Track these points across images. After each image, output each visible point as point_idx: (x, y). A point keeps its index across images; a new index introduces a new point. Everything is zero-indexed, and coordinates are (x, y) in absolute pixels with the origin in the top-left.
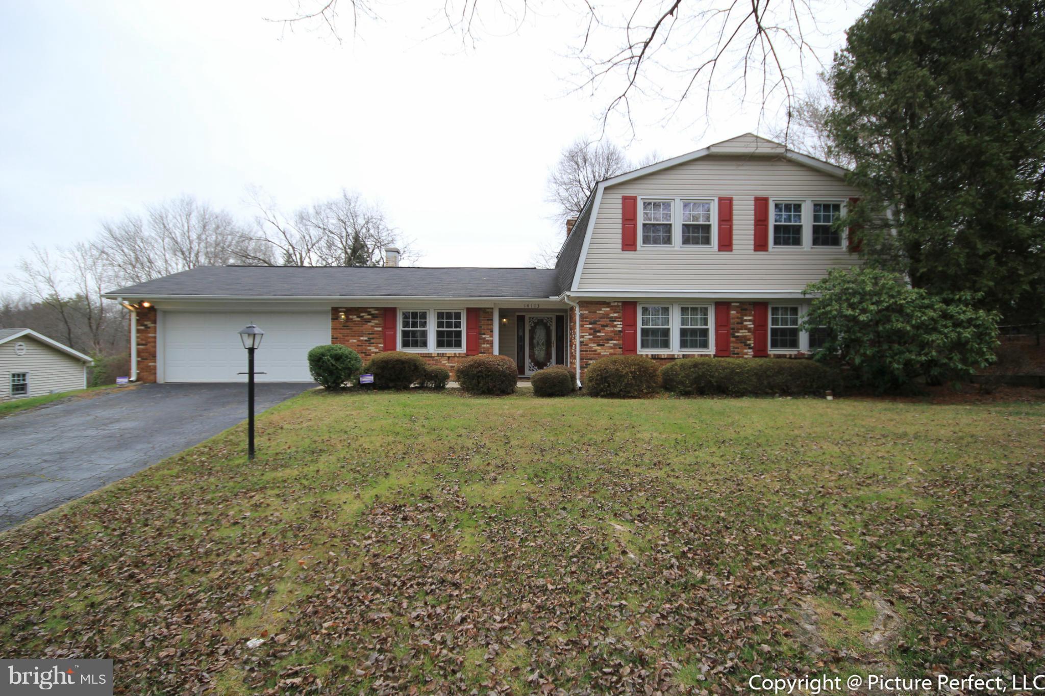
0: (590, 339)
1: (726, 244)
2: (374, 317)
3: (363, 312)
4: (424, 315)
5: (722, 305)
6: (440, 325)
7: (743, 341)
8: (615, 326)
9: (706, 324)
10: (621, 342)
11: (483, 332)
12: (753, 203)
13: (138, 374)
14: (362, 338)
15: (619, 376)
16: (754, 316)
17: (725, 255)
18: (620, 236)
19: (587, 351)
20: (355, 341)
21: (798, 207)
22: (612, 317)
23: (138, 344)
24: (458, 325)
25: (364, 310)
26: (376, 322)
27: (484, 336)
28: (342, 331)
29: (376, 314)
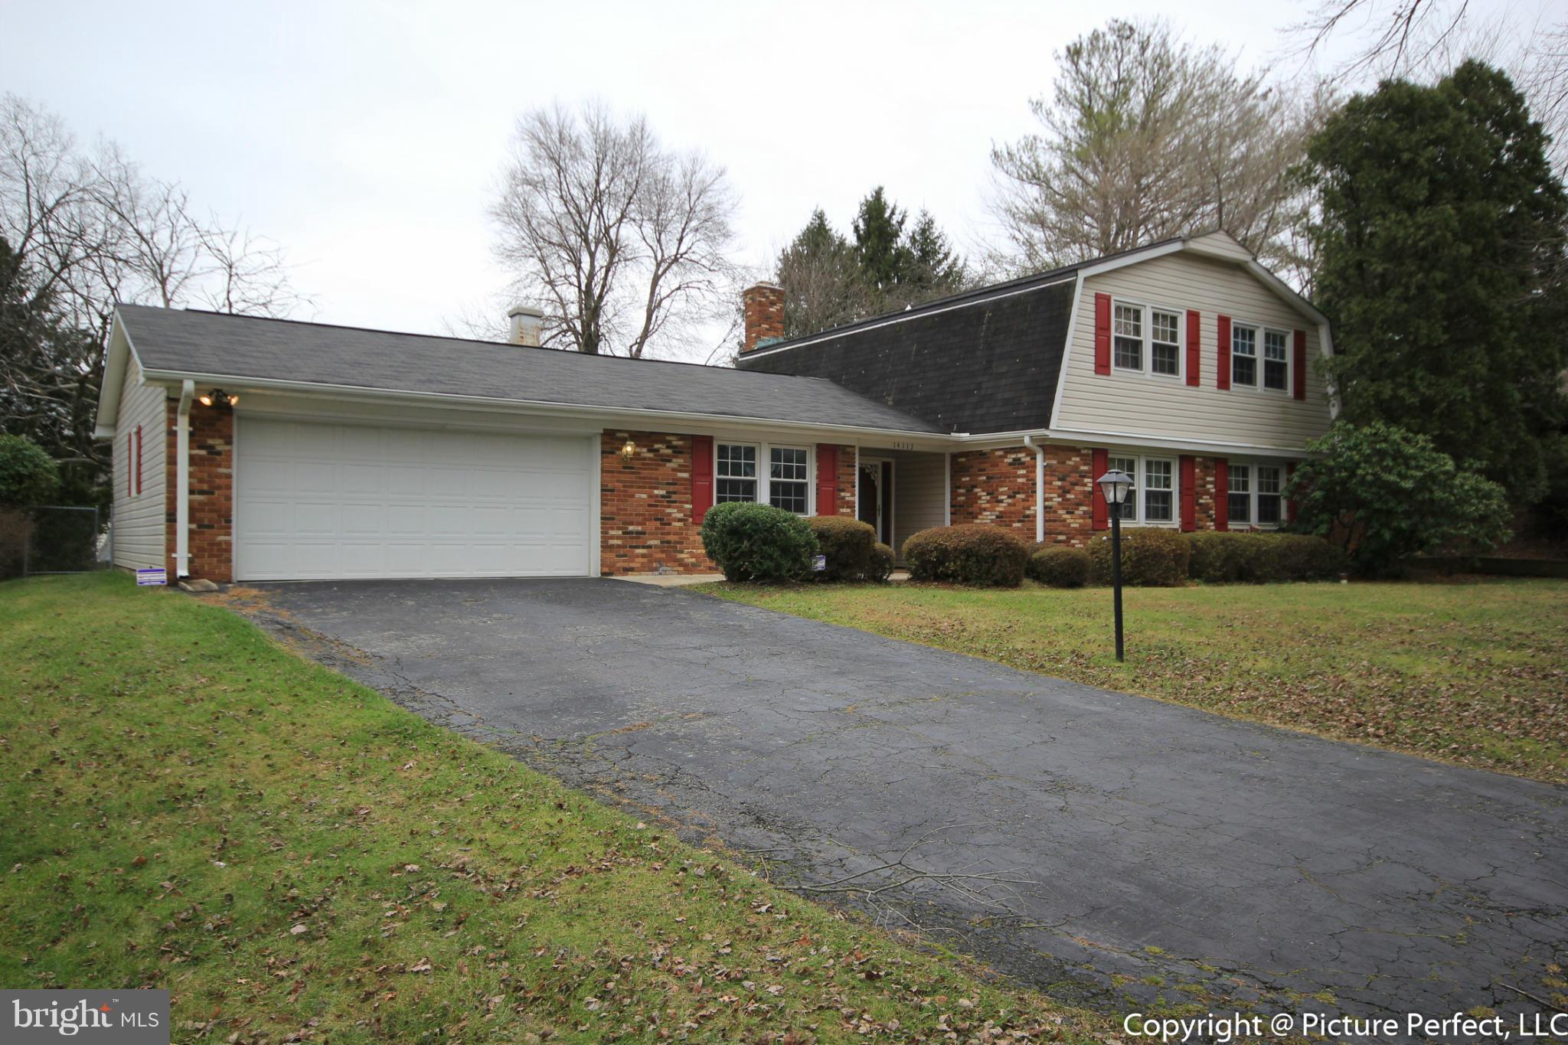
0: (1059, 503)
1: (1193, 379)
2: (677, 451)
3: (657, 442)
4: (750, 453)
5: (1187, 459)
6: (775, 473)
7: (1205, 508)
8: (1085, 485)
9: (1168, 486)
10: (1091, 509)
11: (842, 486)
12: (1216, 322)
13: (191, 561)
14: (656, 492)
15: (1157, 556)
16: (1216, 476)
17: (1192, 391)
18: (1092, 352)
19: (1055, 521)
20: (644, 496)
21: (1252, 334)
22: (1082, 471)
23: (191, 492)
24: (802, 473)
25: (660, 437)
26: (681, 461)
27: (843, 494)
28: (623, 477)
29: (681, 447)
